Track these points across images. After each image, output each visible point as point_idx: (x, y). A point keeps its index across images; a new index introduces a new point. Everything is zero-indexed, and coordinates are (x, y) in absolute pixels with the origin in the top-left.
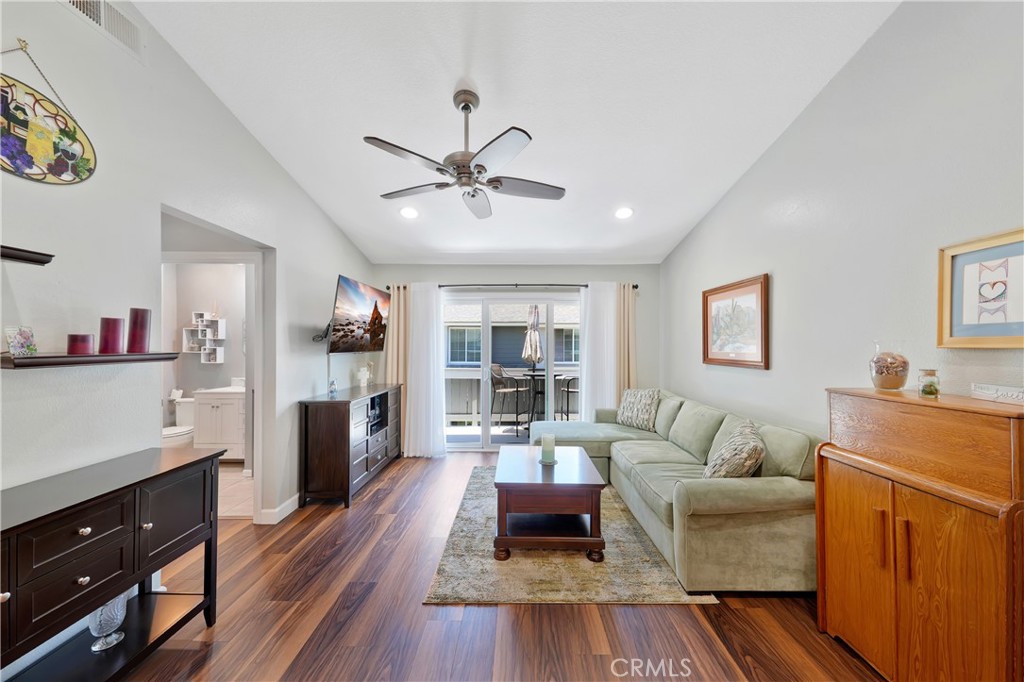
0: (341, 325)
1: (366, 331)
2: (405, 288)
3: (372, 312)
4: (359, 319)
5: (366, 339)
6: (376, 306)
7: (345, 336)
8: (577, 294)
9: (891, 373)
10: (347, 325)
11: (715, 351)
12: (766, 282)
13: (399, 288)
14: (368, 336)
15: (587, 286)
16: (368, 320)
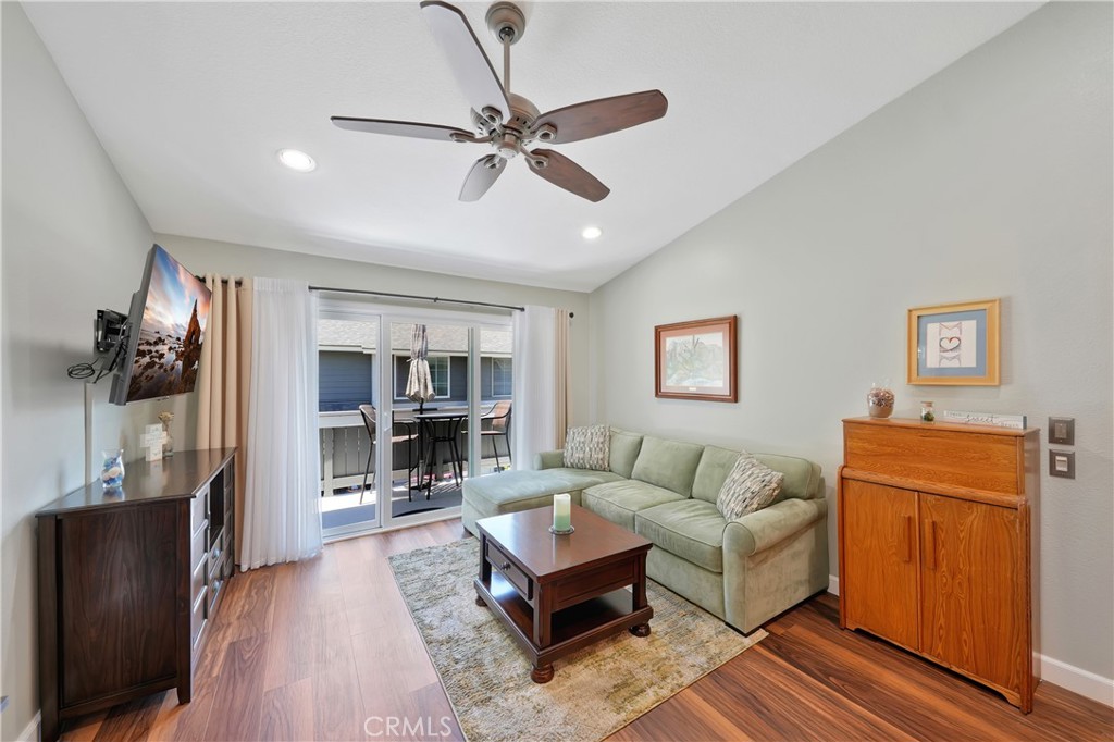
0: (148, 343)
1: (179, 356)
2: (239, 283)
3: (189, 320)
4: (172, 333)
5: (177, 371)
6: (195, 311)
7: (151, 365)
8: (508, 318)
9: (884, 403)
10: (156, 343)
11: (669, 384)
12: (733, 324)
13: (225, 282)
14: (180, 363)
15: (523, 310)
16: (183, 334)
